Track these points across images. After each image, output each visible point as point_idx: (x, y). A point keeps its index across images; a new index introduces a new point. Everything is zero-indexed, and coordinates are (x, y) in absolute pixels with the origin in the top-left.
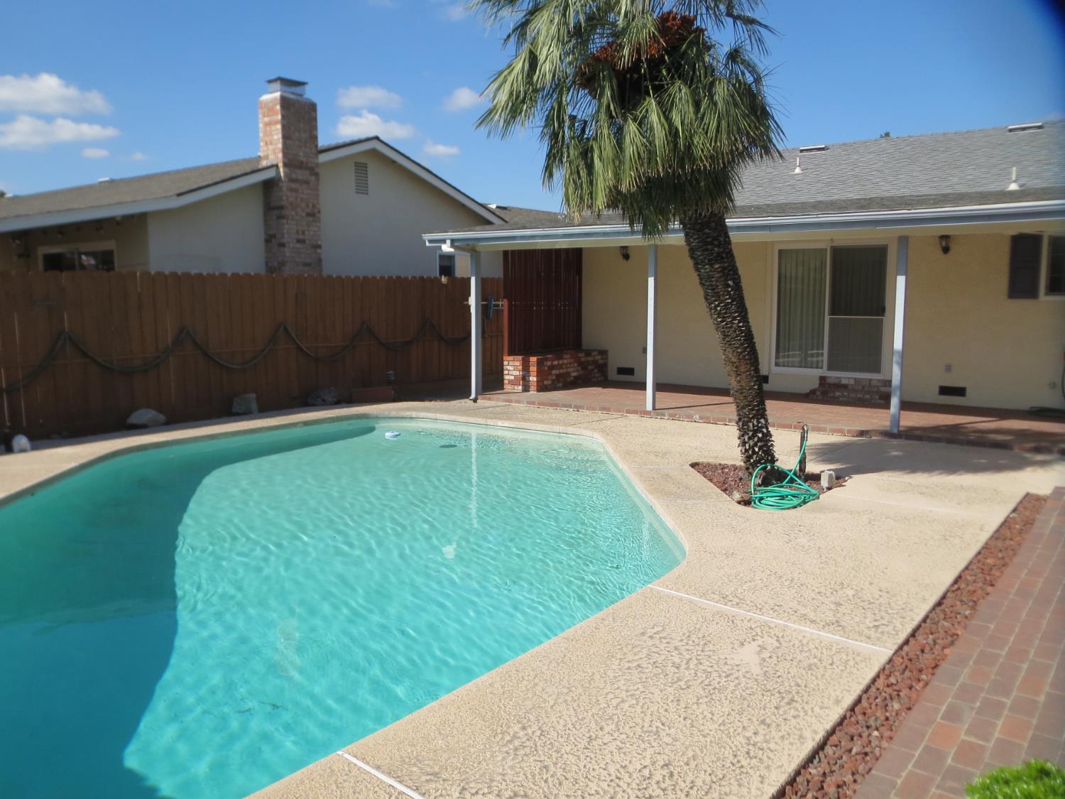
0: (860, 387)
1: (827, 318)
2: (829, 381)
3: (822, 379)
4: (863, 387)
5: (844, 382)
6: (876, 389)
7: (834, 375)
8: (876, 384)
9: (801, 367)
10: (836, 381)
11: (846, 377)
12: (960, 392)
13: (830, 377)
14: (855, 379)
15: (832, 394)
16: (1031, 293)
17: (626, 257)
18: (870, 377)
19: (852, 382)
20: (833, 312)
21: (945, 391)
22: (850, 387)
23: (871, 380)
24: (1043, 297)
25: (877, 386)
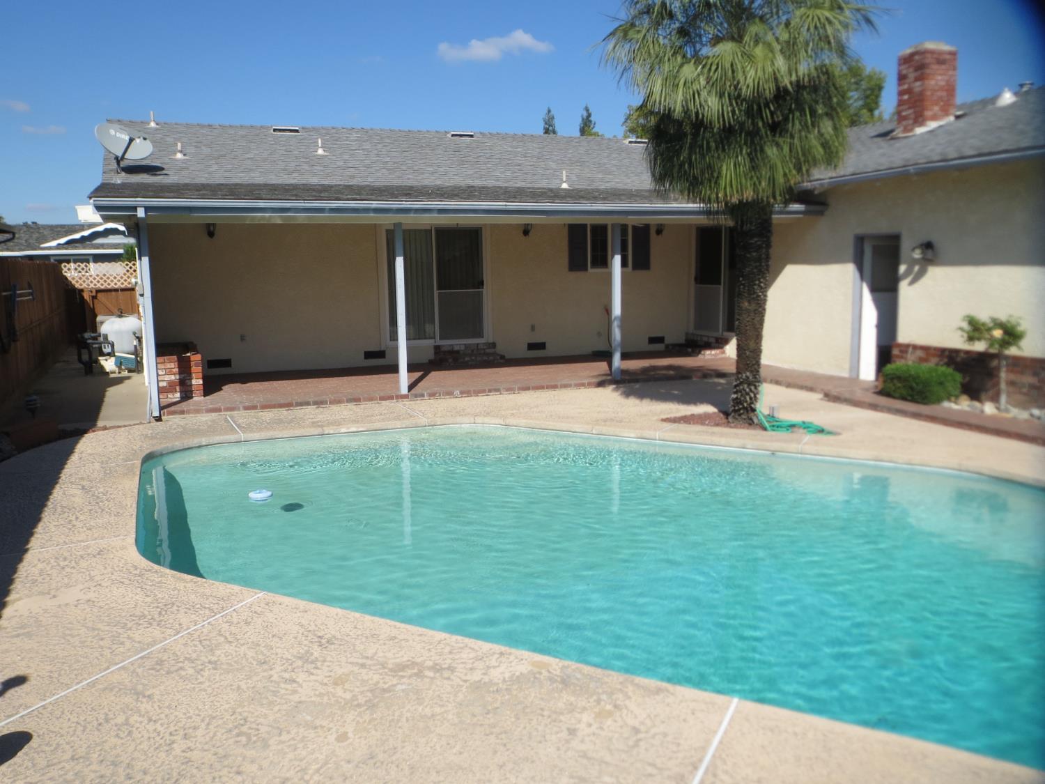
0: (470, 352)
1: (436, 292)
2: (443, 349)
3: (437, 348)
4: (473, 351)
5: (456, 348)
6: (482, 352)
7: (446, 343)
8: (482, 347)
9: (419, 339)
10: (449, 348)
11: (458, 343)
12: (542, 346)
13: (444, 346)
14: (465, 344)
15: (462, 360)
16: (584, 268)
17: (211, 234)
18: (477, 342)
19: (463, 348)
20: (439, 288)
21: (532, 346)
22: (461, 352)
23: (478, 344)
24: (590, 270)
25: (484, 349)
